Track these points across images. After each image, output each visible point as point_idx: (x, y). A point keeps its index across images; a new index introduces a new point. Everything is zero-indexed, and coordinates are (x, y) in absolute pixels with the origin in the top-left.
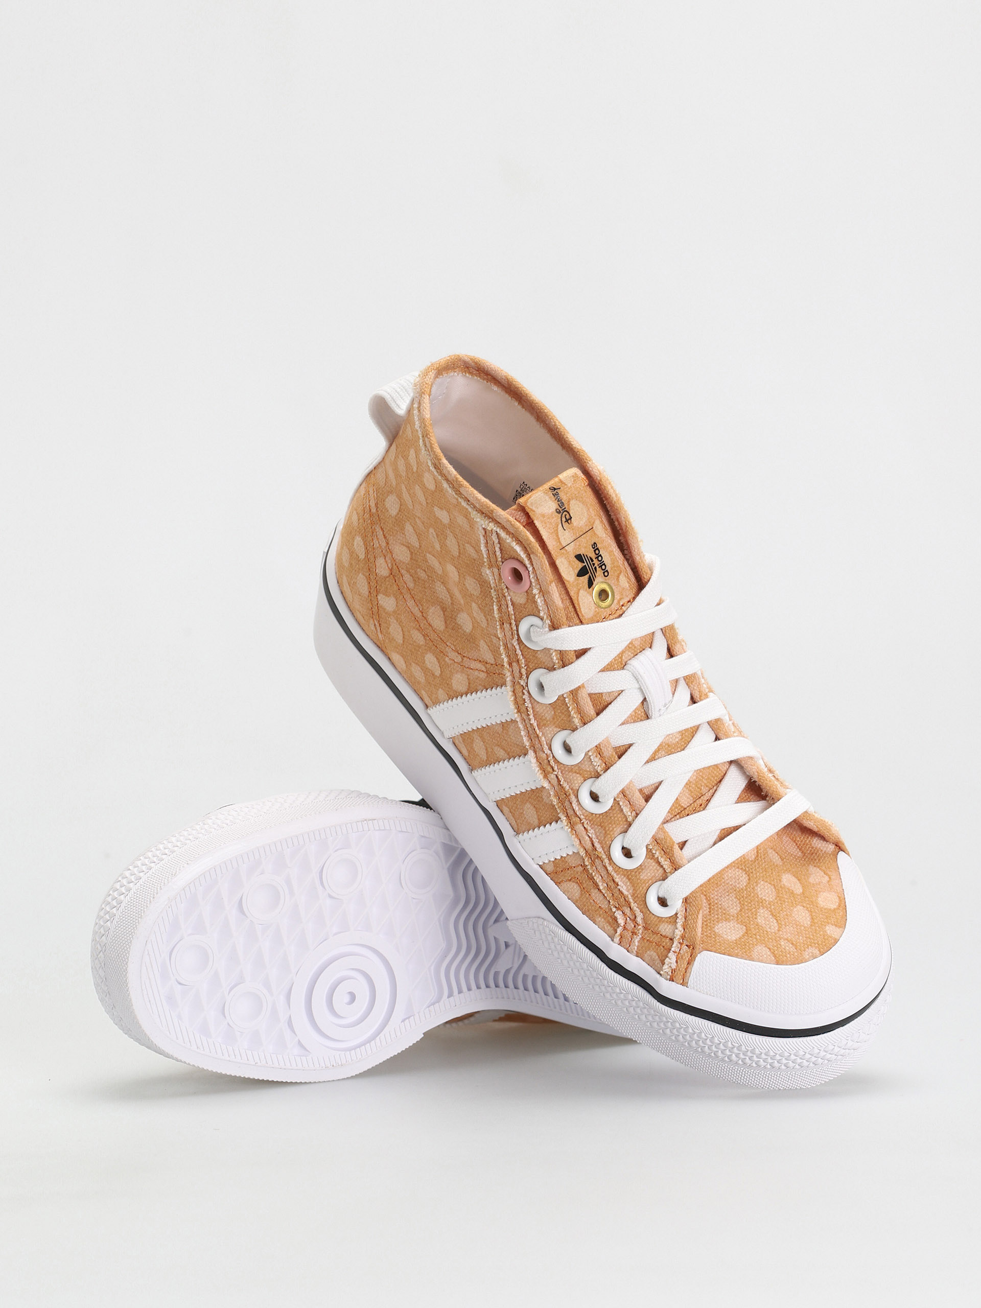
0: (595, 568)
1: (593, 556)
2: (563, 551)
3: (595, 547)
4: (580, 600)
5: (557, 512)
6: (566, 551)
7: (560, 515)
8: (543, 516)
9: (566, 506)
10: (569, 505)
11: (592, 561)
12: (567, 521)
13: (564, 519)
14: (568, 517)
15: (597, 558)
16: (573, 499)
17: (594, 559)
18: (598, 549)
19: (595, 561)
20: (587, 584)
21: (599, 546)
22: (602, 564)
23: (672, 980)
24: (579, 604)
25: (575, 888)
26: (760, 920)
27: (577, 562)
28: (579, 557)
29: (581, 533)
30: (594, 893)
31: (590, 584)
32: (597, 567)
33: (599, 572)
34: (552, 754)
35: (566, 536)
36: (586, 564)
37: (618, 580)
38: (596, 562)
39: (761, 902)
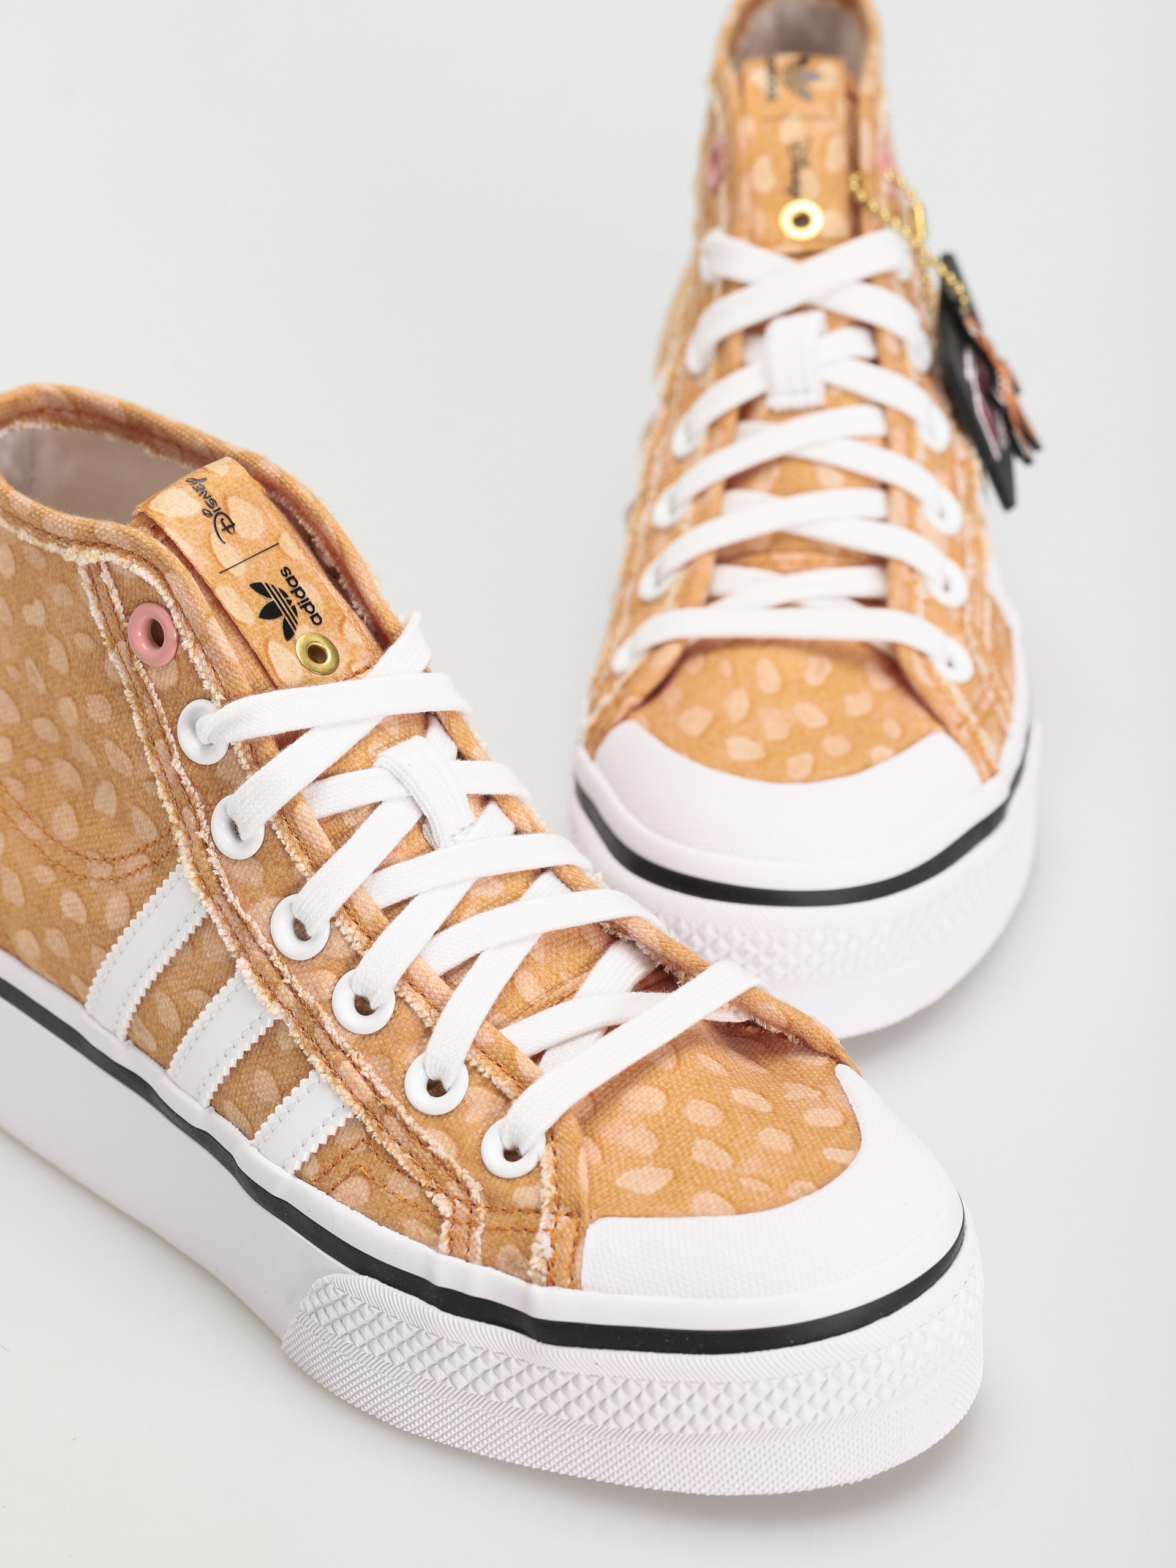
0: (294, 608)
1: (287, 589)
2: (225, 575)
3: (286, 572)
4: (271, 656)
5: (205, 514)
6: (232, 576)
7: (211, 520)
8: (181, 520)
9: (220, 505)
10: (225, 504)
11: (286, 595)
12: (226, 529)
13: (220, 527)
14: (227, 523)
15: (294, 592)
16: (231, 495)
17: (289, 594)
18: (293, 578)
19: (291, 597)
20: (282, 632)
21: (294, 573)
22: (306, 603)
23: (551, 1283)
24: (270, 662)
25: (358, 1186)
26: (697, 1156)
27: (256, 594)
28: (259, 588)
29: (257, 551)
30: (394, 1181)
31: (289, 633)
32: (298, 608)
33: (302, 616)
34: (277, 949)
35: (228, 553)
36: (273, 599)
37: (341, 630)
38: (295, 601)
39: (697, 1131)
